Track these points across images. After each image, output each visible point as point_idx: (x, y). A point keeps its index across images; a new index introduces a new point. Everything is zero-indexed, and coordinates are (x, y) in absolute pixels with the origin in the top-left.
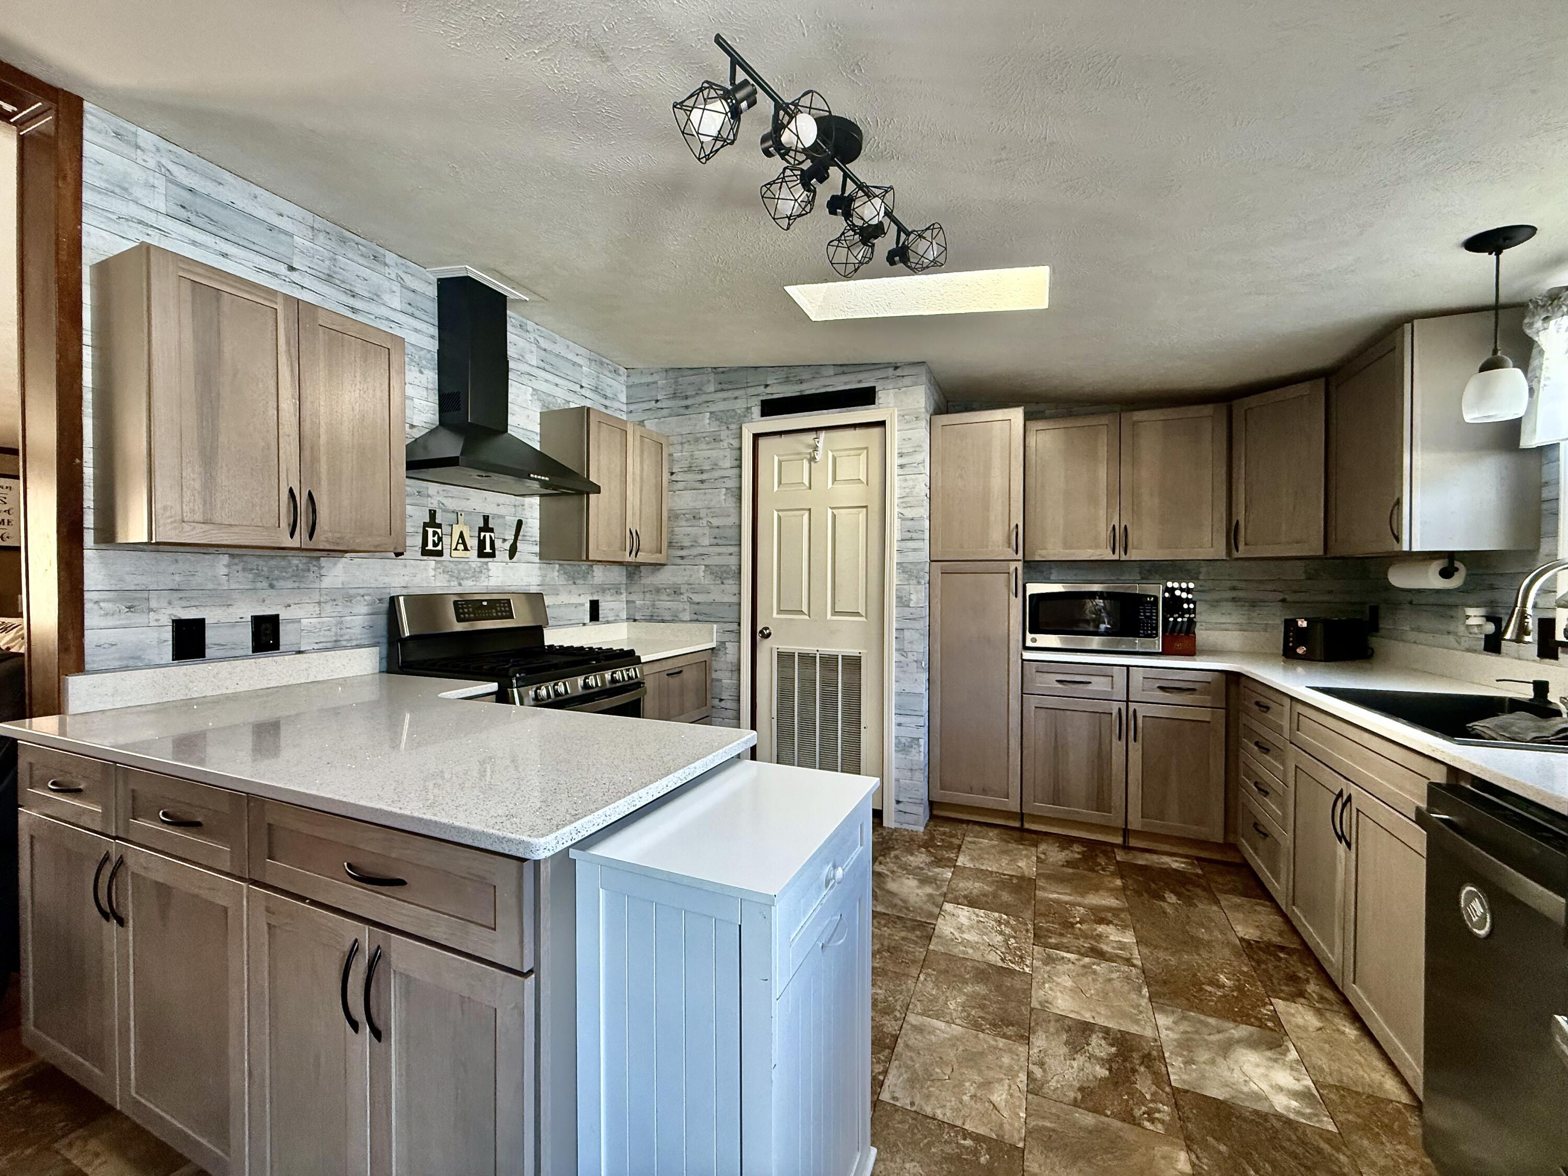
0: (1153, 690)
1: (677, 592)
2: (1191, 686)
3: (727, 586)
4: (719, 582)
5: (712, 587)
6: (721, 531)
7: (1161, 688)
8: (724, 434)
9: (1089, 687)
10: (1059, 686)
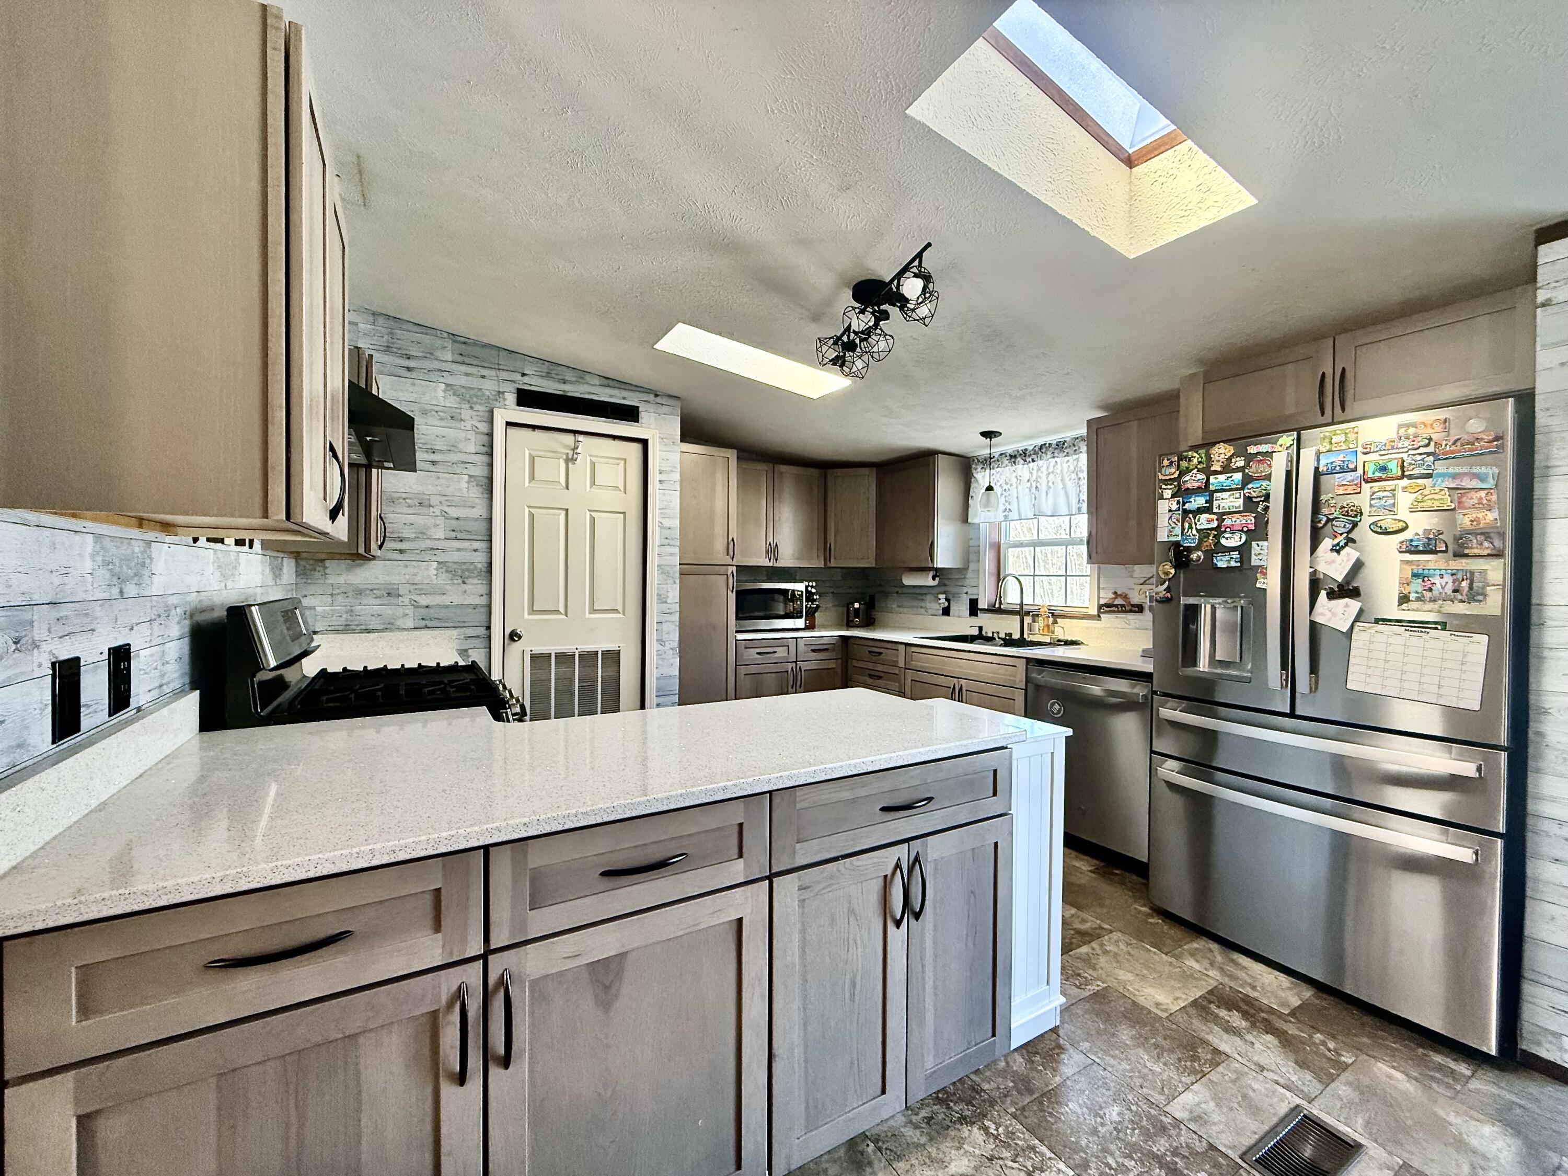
0: (808, 652)
1: (392, 593)
2: (825, 647)
3: (470, 586)
4: (460, 581)
5: (448, 587)
6: (461, 523)
7: (813, 651)
8: (466, 413)
9: (776, 655)
10: (759, 656)
